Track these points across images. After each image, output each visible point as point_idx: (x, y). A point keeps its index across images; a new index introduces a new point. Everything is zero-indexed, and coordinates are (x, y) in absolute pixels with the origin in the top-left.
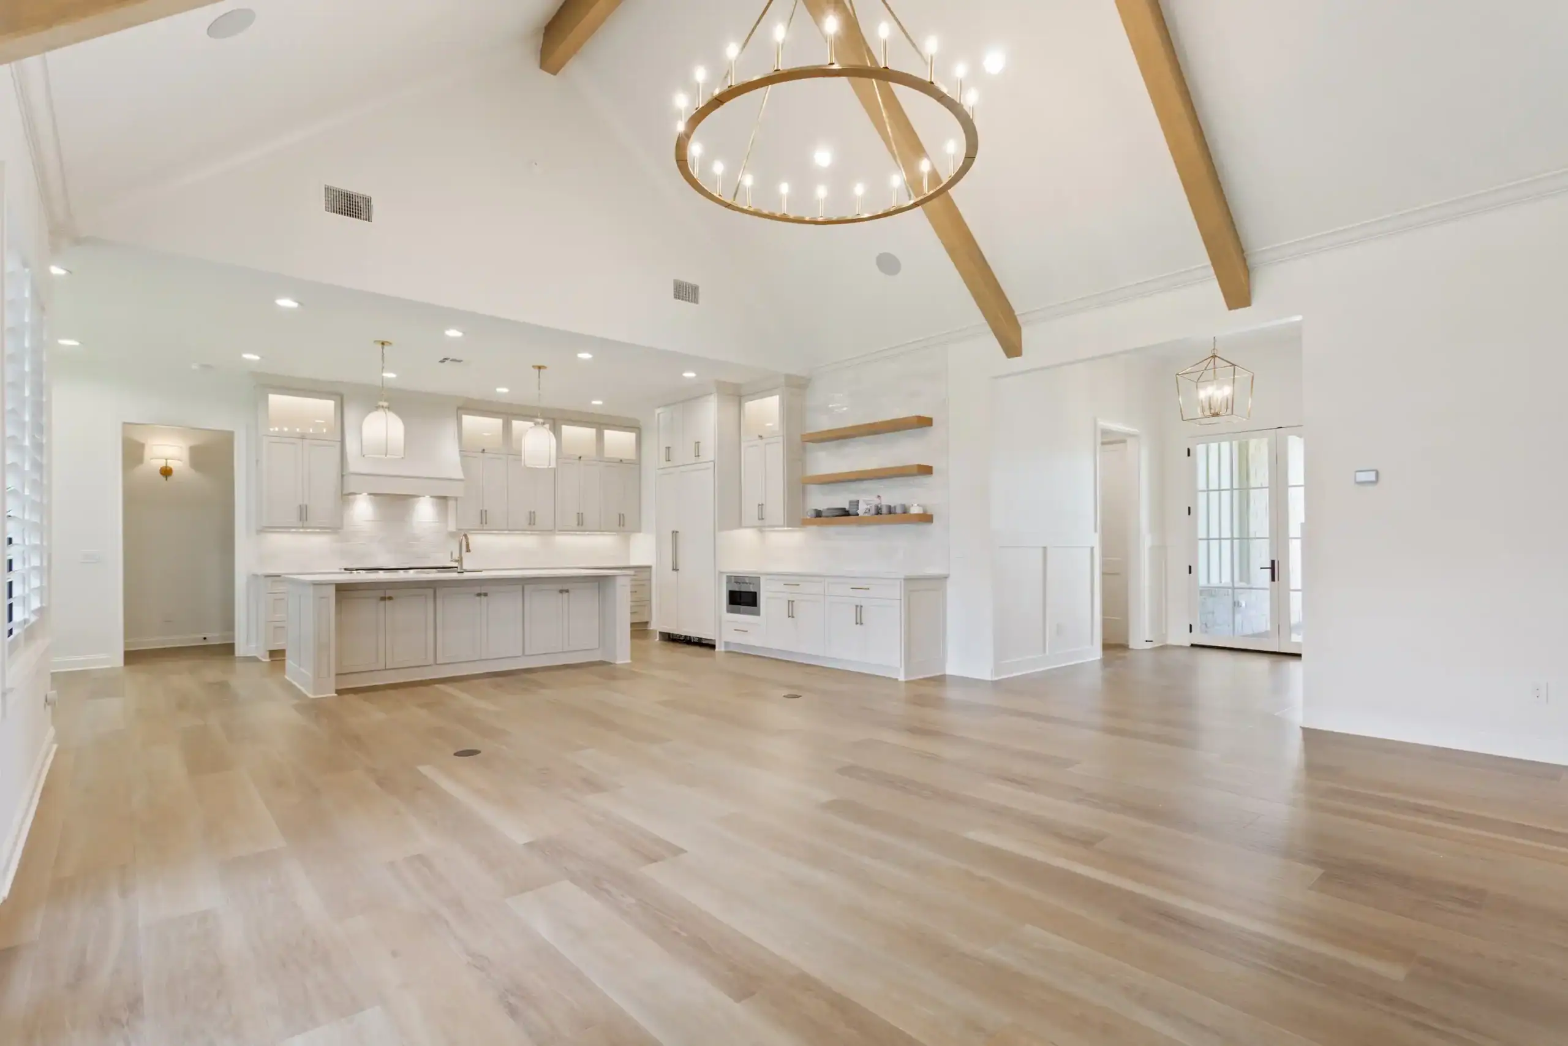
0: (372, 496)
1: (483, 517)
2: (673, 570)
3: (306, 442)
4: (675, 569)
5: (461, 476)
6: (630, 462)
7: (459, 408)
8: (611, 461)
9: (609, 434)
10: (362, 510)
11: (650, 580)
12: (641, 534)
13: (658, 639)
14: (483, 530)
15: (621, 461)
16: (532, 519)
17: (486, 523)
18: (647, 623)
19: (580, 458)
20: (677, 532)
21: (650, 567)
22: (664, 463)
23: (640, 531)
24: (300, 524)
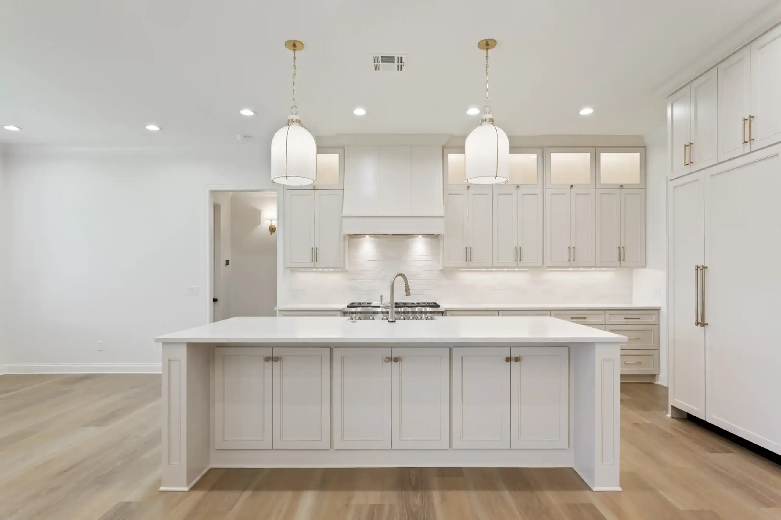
0: (374, 237)
1: (468, 254)
2: (697, 324)
3: (317, 193)
4: (701, 323)
5: (442, 213)
6: (632, 187)
7: (444, 147)
8: (609, 188)
9: (606, 158)
10: (368, 250)
11: (658, 325)
12: (647, 270)
13: (669, 415)
14: (468, 267)
15: (622, 186)
16: (518, 254)
17: (471, 261)
18: (653, 376)
19: (572, 186)
20: (704, 268)
21: (658, 310)
22: (680, 168)
23: (645, 266)
24: (312, 265)
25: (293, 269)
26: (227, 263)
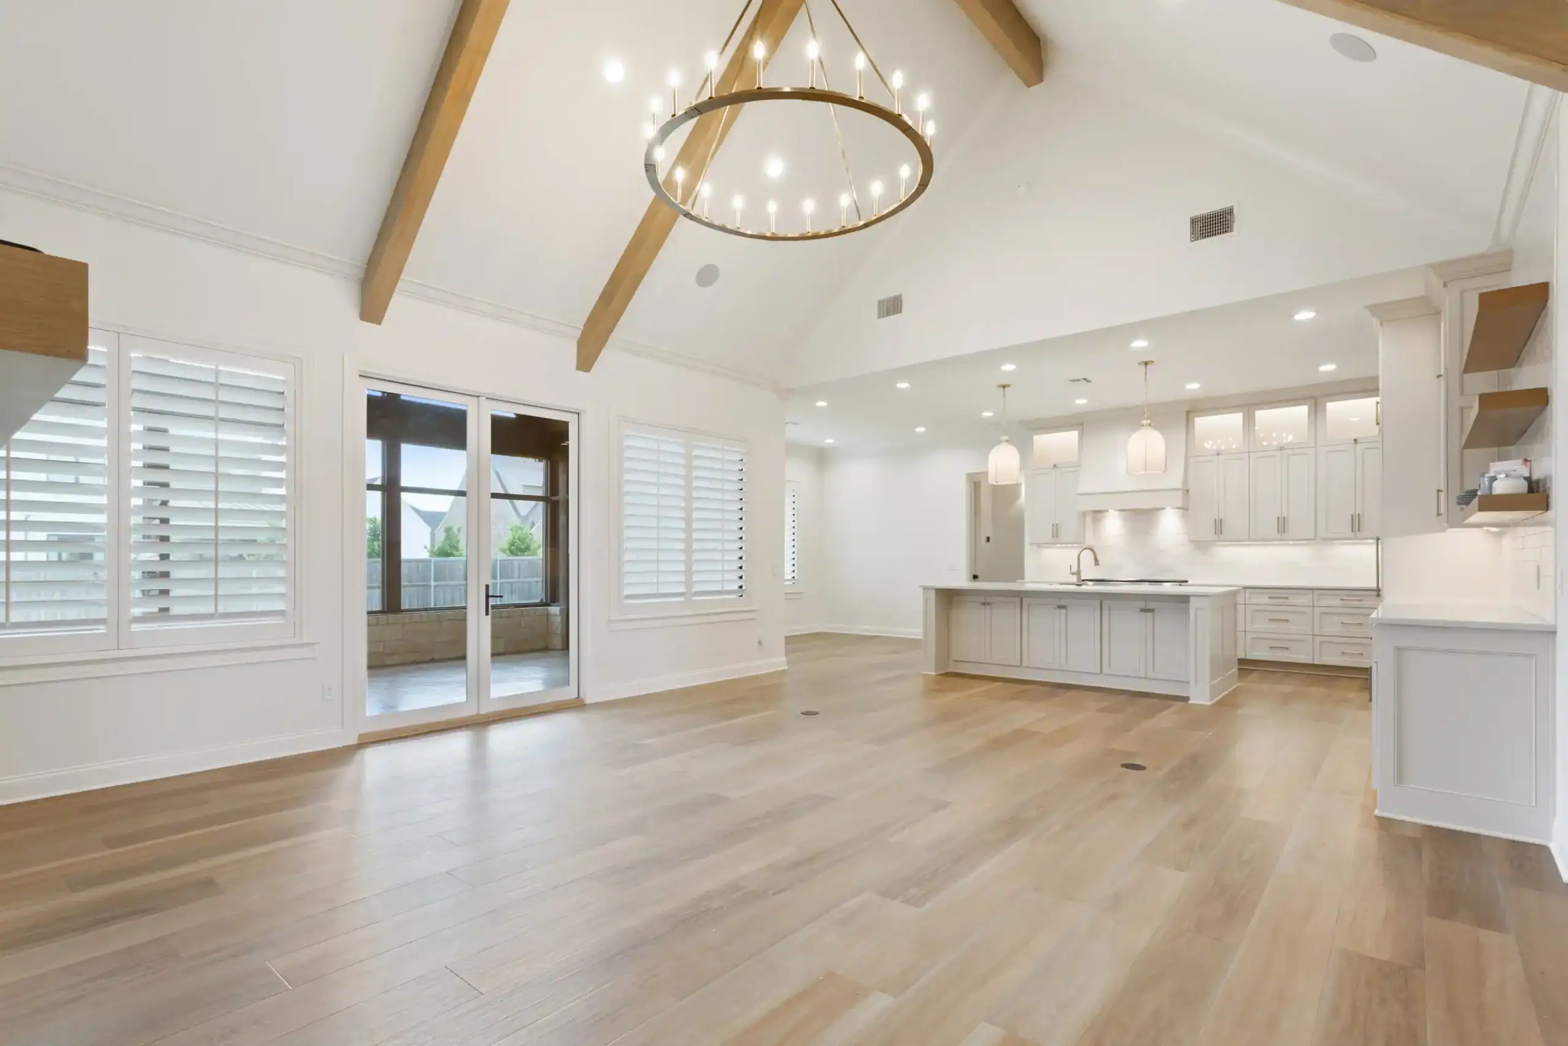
0: (1122, 513)
7: (1188, 412)
10: (1113, 526)
24: (1052, 541)
25: (1039, 545)
26: (988, 539)
